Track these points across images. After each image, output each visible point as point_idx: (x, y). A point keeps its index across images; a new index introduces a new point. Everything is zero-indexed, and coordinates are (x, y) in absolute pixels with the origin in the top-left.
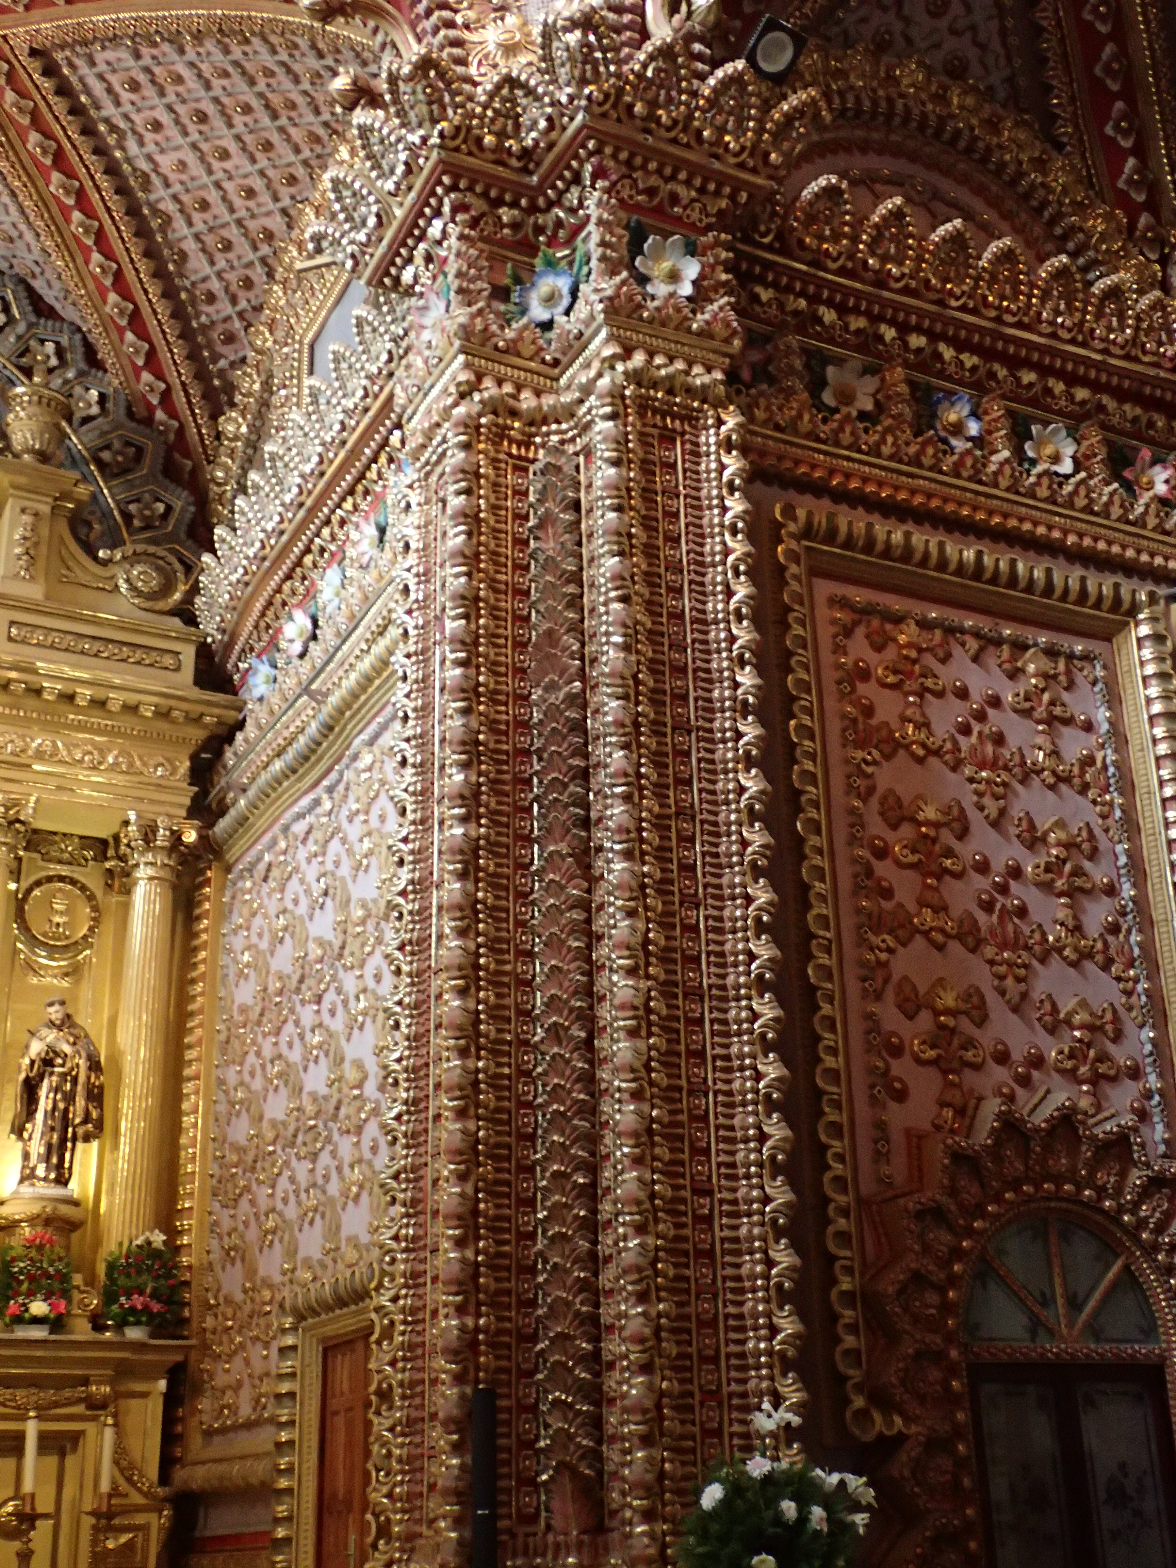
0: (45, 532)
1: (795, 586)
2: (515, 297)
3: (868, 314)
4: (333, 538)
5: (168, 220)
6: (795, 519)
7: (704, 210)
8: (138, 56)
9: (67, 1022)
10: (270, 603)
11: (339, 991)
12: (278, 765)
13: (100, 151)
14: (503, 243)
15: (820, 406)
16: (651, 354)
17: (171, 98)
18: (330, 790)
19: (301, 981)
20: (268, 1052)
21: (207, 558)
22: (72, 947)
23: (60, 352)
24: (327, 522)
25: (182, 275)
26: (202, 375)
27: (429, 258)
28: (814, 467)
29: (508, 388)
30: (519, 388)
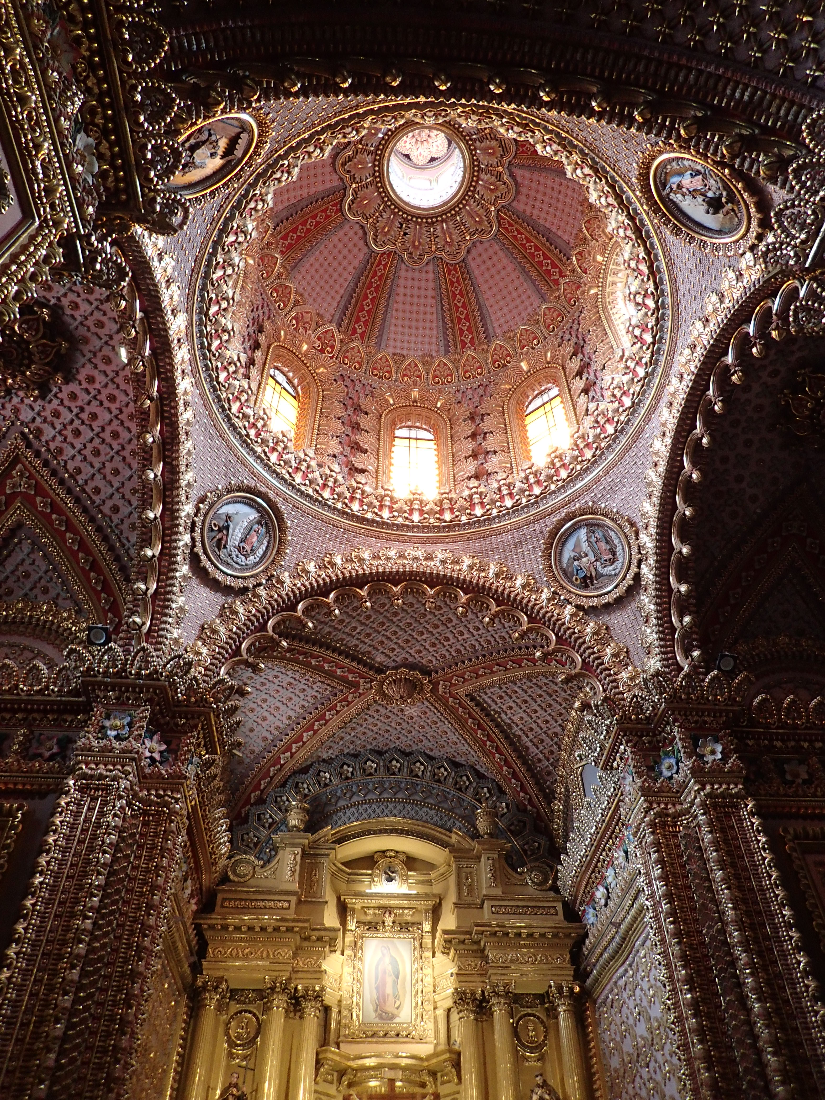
0: (497, 866)
1: (798, 862)
2: (656, 769)
3: (794, 740)
4: (607, 855)
5: (520, 737)
6: (789, 833)
7: (717, 723)
8: (501, 688)
9: (544, 1085)
10: (588, 883)
11: (656, 1062)
12: (606, 955)
13: (493, 720)
14: (647, 749)
15: (786, 782)
16: (712, 785)
17: (514, 698)
18: (630, 965)
19: (638, 1056)
20: (631, 1092)
21: (559, 867)
22: (539, 1047)
23: (489, 791)
24: (604, 850)
25: (528, 755)
26: (542, 790)
27: (621, 759)
28: (791, 807)
29: (662, 806)
30: (666, 804)
